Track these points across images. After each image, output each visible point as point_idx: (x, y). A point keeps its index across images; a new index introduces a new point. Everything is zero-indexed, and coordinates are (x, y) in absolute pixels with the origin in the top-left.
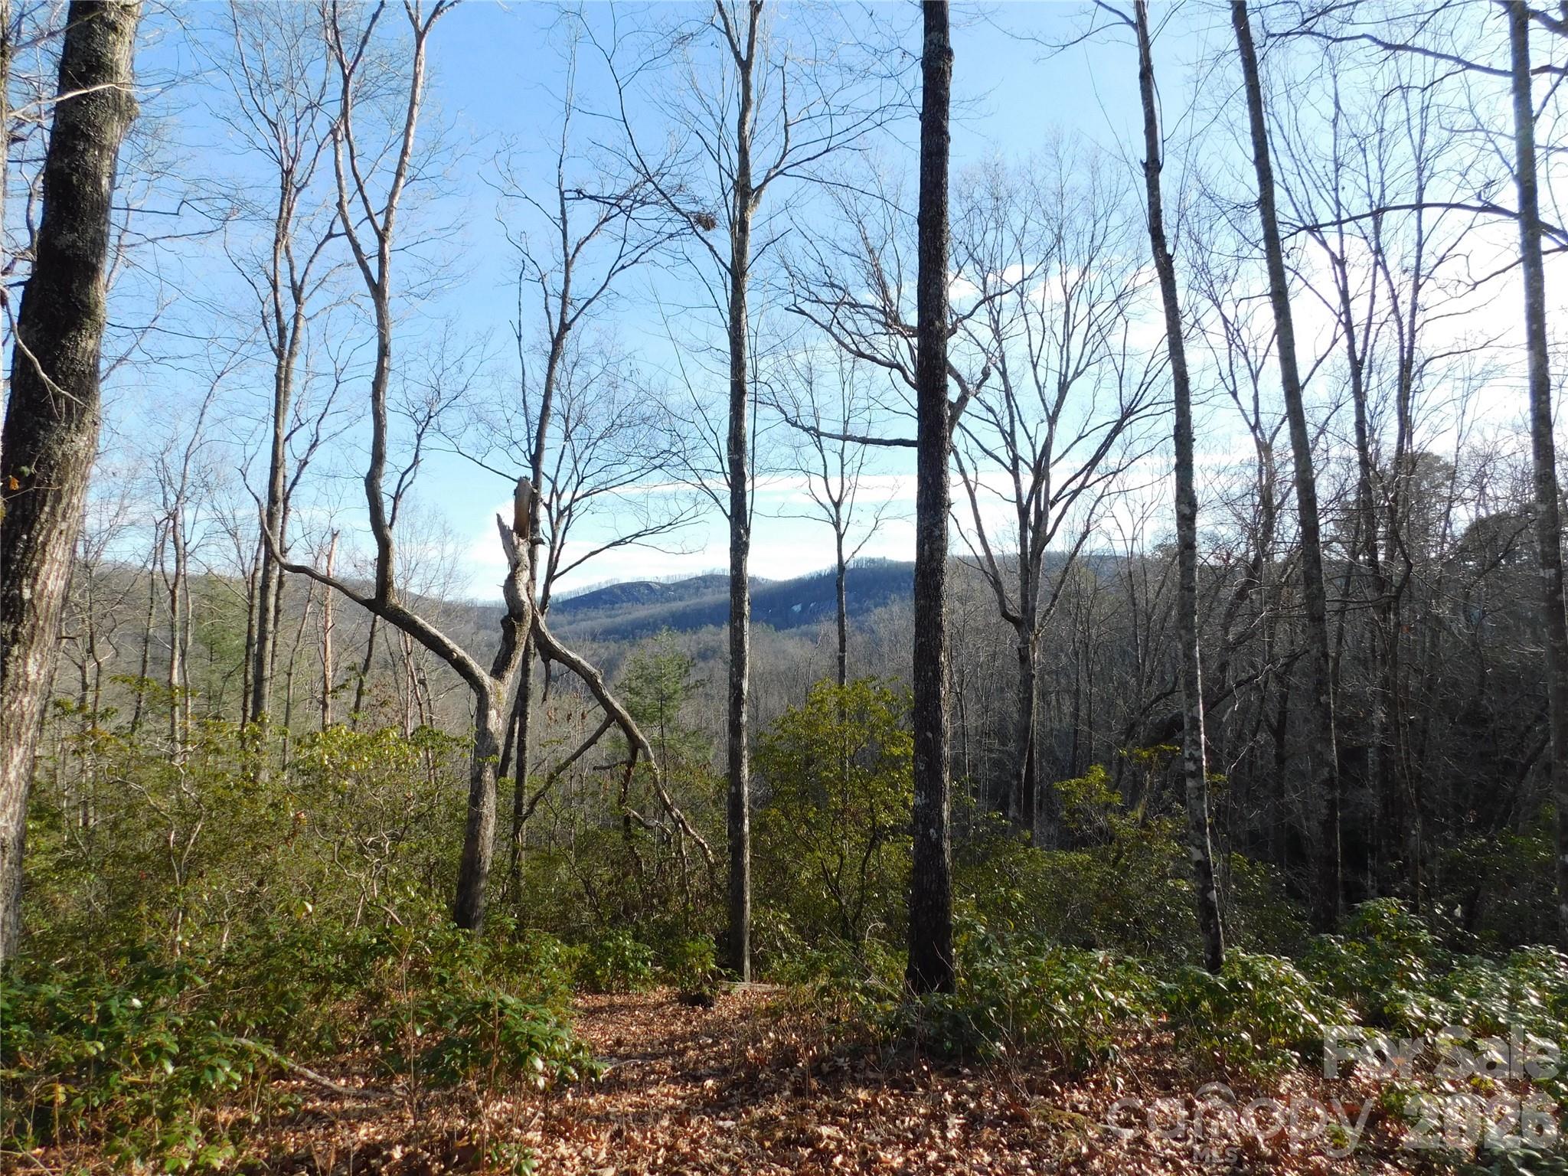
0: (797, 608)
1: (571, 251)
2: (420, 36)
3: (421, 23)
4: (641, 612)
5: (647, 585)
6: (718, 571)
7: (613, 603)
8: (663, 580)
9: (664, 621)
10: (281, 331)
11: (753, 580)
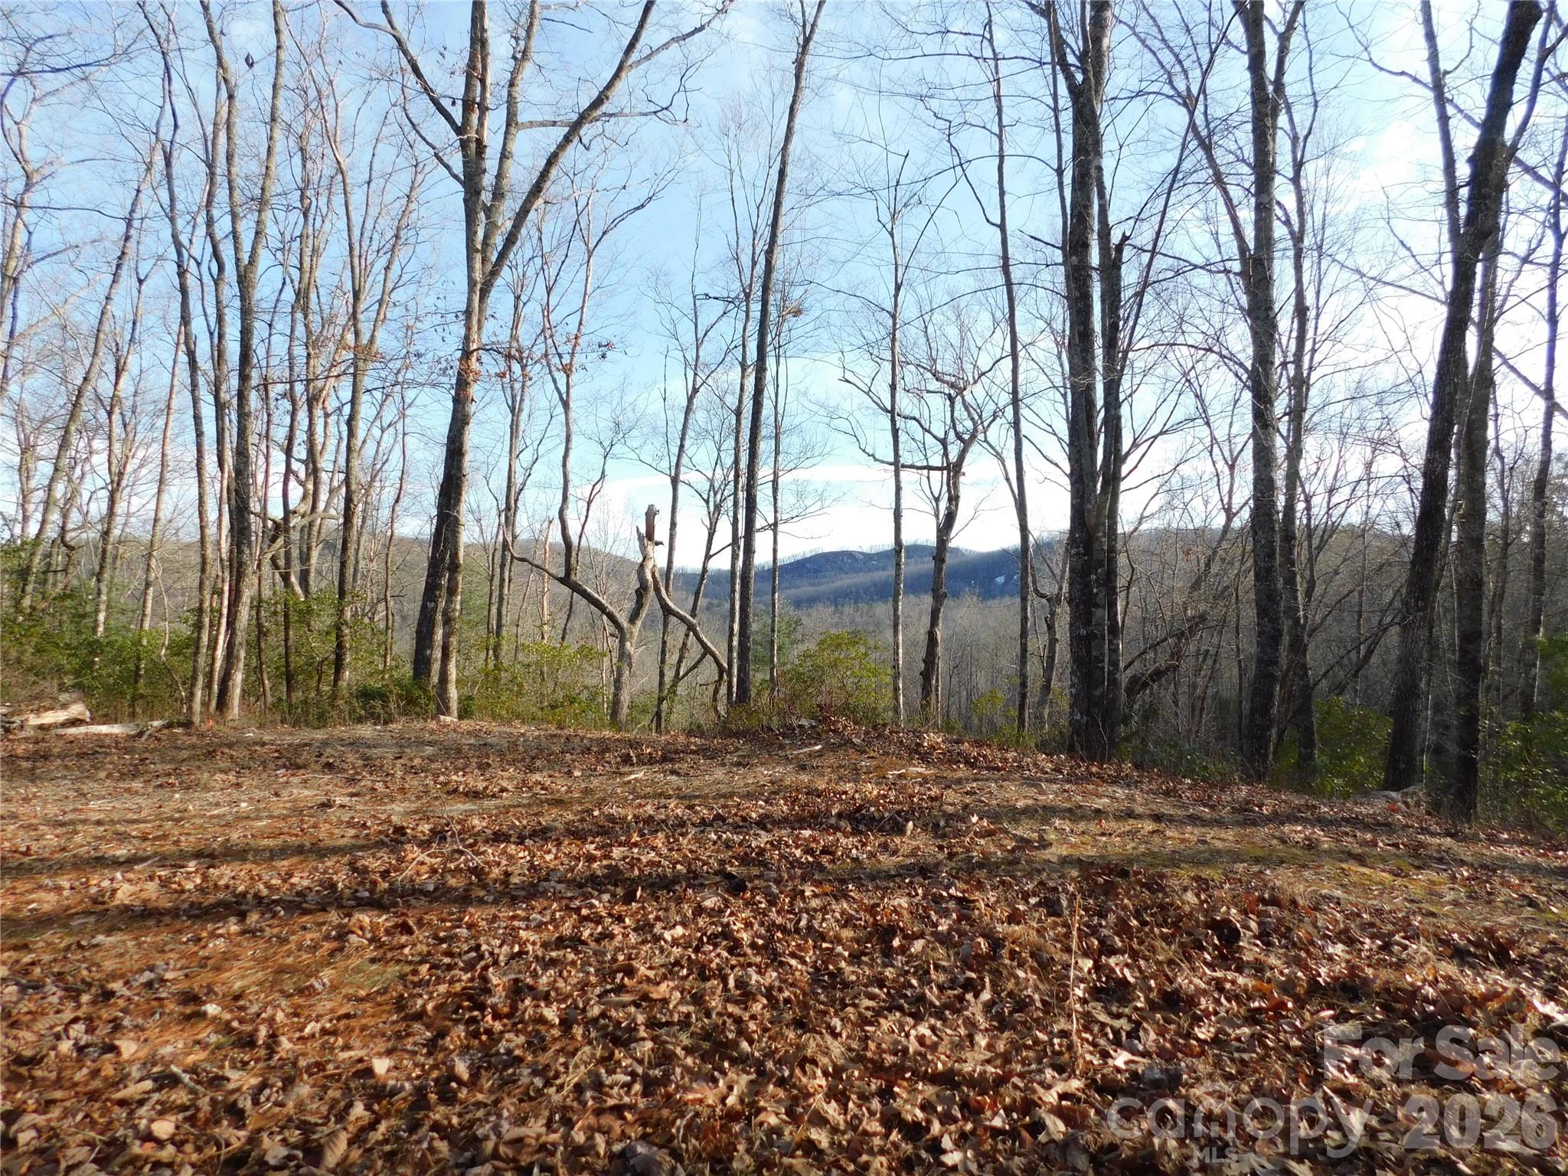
0: (1000, 580)
1: (700, 335)
2: (590, 254)
3: (591, 246)
4: (845, 581)
5: (850, 555)
6: (921, 541)
7: (816, 572)
8: (866, 549)
9: (866, 590)
10: (514, 397)
11: (957, 550)
